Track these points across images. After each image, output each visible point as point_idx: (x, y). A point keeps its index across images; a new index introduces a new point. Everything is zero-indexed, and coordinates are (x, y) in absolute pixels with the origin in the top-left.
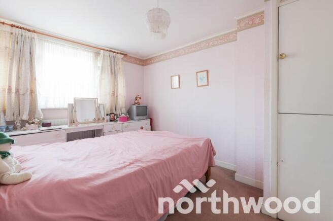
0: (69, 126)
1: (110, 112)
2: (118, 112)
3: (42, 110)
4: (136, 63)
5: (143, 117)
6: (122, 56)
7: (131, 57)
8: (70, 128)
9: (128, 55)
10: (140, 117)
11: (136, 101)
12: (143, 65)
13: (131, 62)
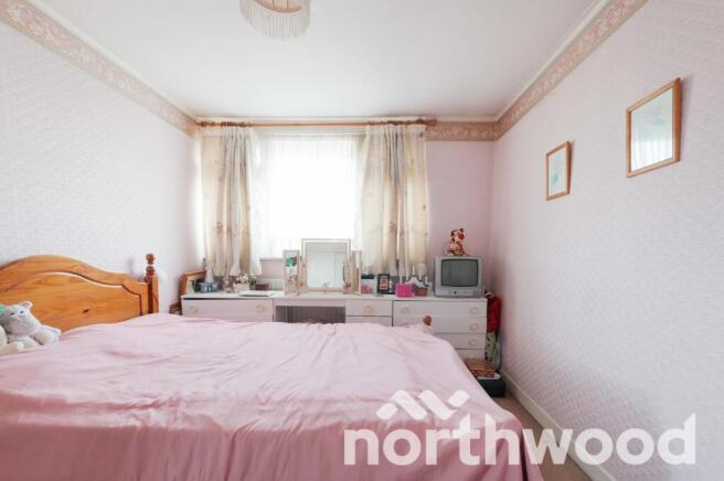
0: (286, 293)
1: (380, 272)
2: (404, 272)
3: (261, 260)
4: (469, 139)
5: (460, 291)
6: (422, 128)
7: (451, 125)
8: (288, 297)
9: (439, 120)
10: (453, 289)
11: (454, 246)
12: (492, 139)
13: (452, 139)
